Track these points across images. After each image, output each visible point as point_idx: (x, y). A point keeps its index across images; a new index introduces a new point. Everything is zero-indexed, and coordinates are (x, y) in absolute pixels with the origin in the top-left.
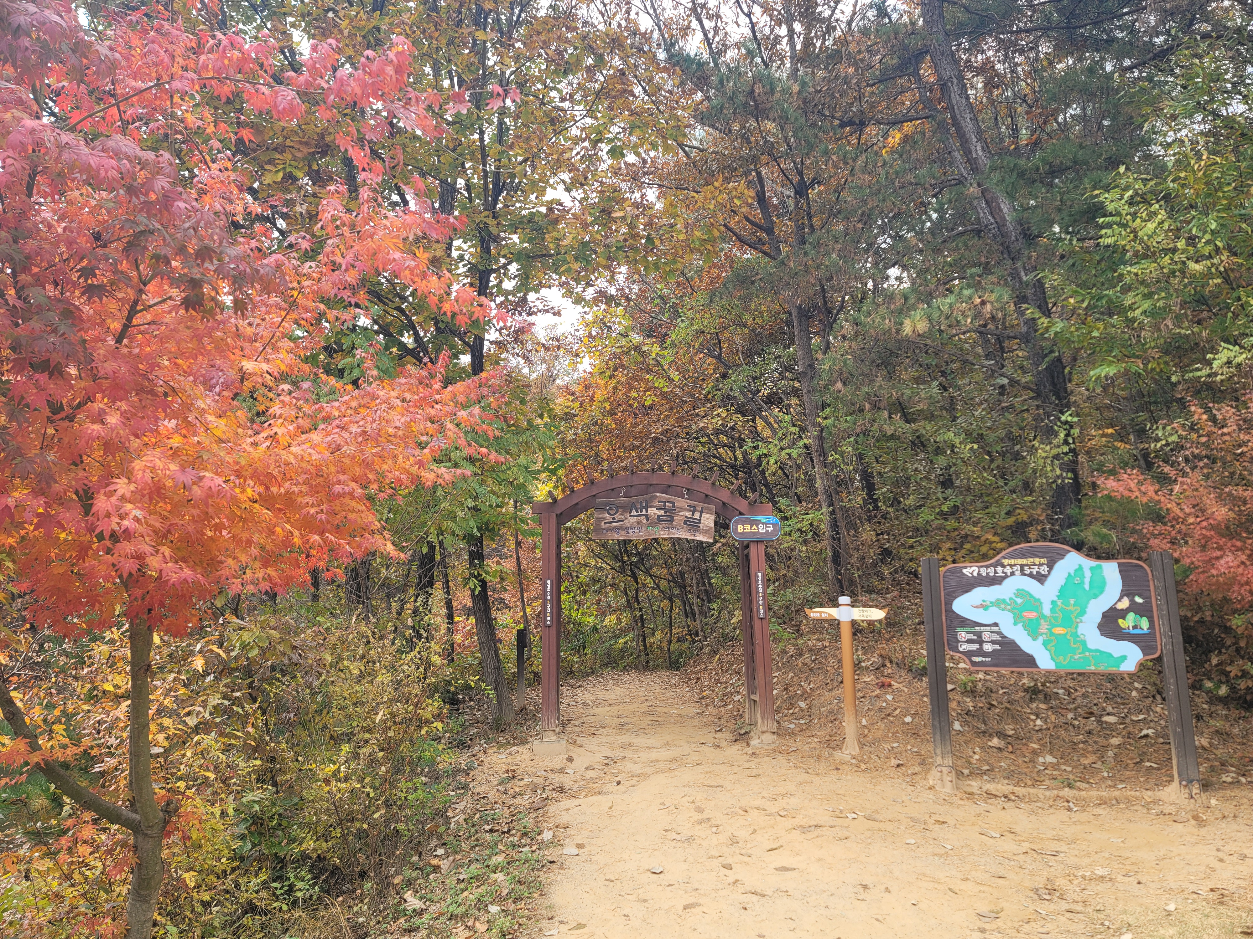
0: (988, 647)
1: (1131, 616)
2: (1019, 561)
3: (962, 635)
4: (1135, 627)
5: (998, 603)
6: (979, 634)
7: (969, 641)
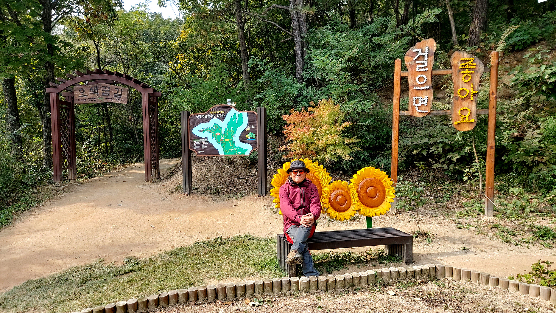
0: (203, 147)
1: (250, 133)
2: (215, 112)
3: (195, 143)
4: (251, 138)
5: (208, 129)
6: (201, 142)
7: (197, 145)
